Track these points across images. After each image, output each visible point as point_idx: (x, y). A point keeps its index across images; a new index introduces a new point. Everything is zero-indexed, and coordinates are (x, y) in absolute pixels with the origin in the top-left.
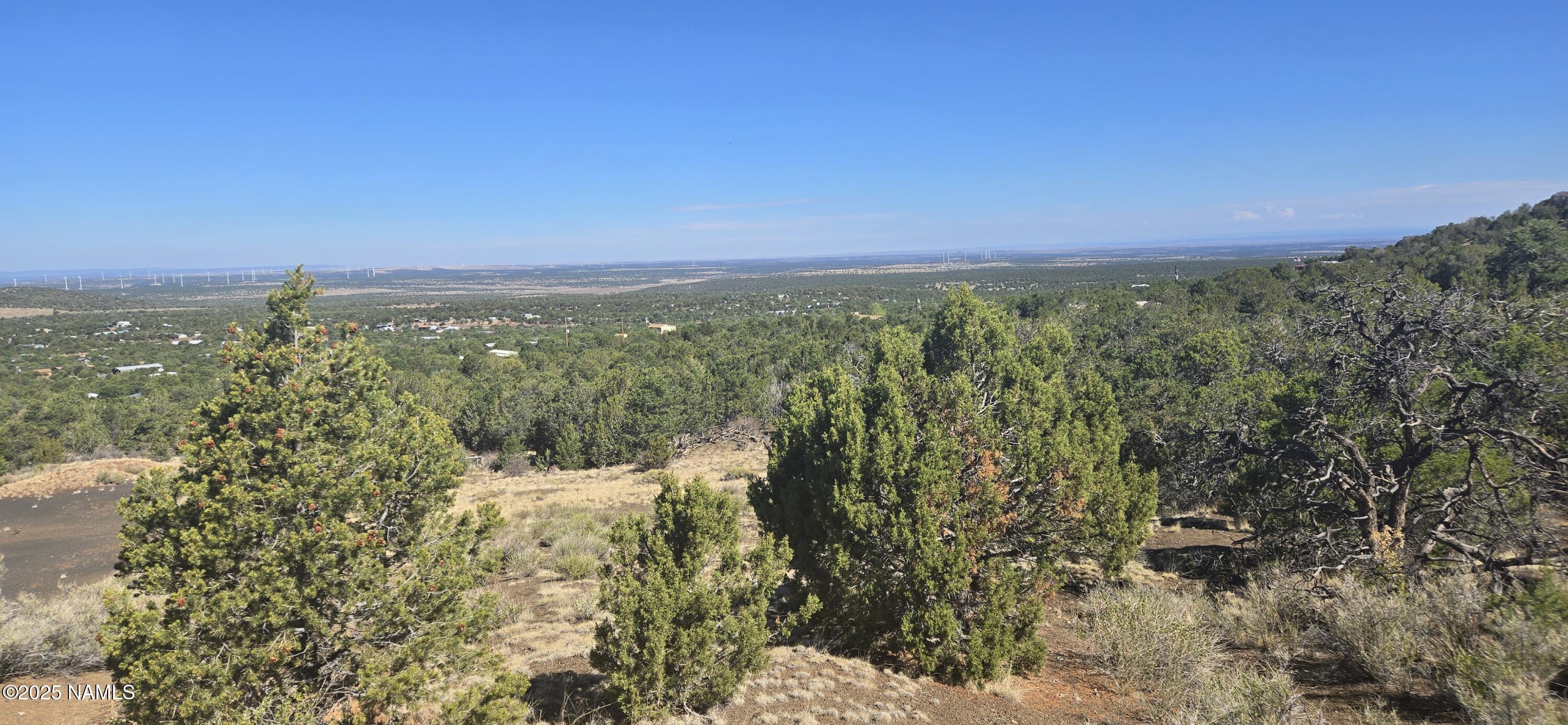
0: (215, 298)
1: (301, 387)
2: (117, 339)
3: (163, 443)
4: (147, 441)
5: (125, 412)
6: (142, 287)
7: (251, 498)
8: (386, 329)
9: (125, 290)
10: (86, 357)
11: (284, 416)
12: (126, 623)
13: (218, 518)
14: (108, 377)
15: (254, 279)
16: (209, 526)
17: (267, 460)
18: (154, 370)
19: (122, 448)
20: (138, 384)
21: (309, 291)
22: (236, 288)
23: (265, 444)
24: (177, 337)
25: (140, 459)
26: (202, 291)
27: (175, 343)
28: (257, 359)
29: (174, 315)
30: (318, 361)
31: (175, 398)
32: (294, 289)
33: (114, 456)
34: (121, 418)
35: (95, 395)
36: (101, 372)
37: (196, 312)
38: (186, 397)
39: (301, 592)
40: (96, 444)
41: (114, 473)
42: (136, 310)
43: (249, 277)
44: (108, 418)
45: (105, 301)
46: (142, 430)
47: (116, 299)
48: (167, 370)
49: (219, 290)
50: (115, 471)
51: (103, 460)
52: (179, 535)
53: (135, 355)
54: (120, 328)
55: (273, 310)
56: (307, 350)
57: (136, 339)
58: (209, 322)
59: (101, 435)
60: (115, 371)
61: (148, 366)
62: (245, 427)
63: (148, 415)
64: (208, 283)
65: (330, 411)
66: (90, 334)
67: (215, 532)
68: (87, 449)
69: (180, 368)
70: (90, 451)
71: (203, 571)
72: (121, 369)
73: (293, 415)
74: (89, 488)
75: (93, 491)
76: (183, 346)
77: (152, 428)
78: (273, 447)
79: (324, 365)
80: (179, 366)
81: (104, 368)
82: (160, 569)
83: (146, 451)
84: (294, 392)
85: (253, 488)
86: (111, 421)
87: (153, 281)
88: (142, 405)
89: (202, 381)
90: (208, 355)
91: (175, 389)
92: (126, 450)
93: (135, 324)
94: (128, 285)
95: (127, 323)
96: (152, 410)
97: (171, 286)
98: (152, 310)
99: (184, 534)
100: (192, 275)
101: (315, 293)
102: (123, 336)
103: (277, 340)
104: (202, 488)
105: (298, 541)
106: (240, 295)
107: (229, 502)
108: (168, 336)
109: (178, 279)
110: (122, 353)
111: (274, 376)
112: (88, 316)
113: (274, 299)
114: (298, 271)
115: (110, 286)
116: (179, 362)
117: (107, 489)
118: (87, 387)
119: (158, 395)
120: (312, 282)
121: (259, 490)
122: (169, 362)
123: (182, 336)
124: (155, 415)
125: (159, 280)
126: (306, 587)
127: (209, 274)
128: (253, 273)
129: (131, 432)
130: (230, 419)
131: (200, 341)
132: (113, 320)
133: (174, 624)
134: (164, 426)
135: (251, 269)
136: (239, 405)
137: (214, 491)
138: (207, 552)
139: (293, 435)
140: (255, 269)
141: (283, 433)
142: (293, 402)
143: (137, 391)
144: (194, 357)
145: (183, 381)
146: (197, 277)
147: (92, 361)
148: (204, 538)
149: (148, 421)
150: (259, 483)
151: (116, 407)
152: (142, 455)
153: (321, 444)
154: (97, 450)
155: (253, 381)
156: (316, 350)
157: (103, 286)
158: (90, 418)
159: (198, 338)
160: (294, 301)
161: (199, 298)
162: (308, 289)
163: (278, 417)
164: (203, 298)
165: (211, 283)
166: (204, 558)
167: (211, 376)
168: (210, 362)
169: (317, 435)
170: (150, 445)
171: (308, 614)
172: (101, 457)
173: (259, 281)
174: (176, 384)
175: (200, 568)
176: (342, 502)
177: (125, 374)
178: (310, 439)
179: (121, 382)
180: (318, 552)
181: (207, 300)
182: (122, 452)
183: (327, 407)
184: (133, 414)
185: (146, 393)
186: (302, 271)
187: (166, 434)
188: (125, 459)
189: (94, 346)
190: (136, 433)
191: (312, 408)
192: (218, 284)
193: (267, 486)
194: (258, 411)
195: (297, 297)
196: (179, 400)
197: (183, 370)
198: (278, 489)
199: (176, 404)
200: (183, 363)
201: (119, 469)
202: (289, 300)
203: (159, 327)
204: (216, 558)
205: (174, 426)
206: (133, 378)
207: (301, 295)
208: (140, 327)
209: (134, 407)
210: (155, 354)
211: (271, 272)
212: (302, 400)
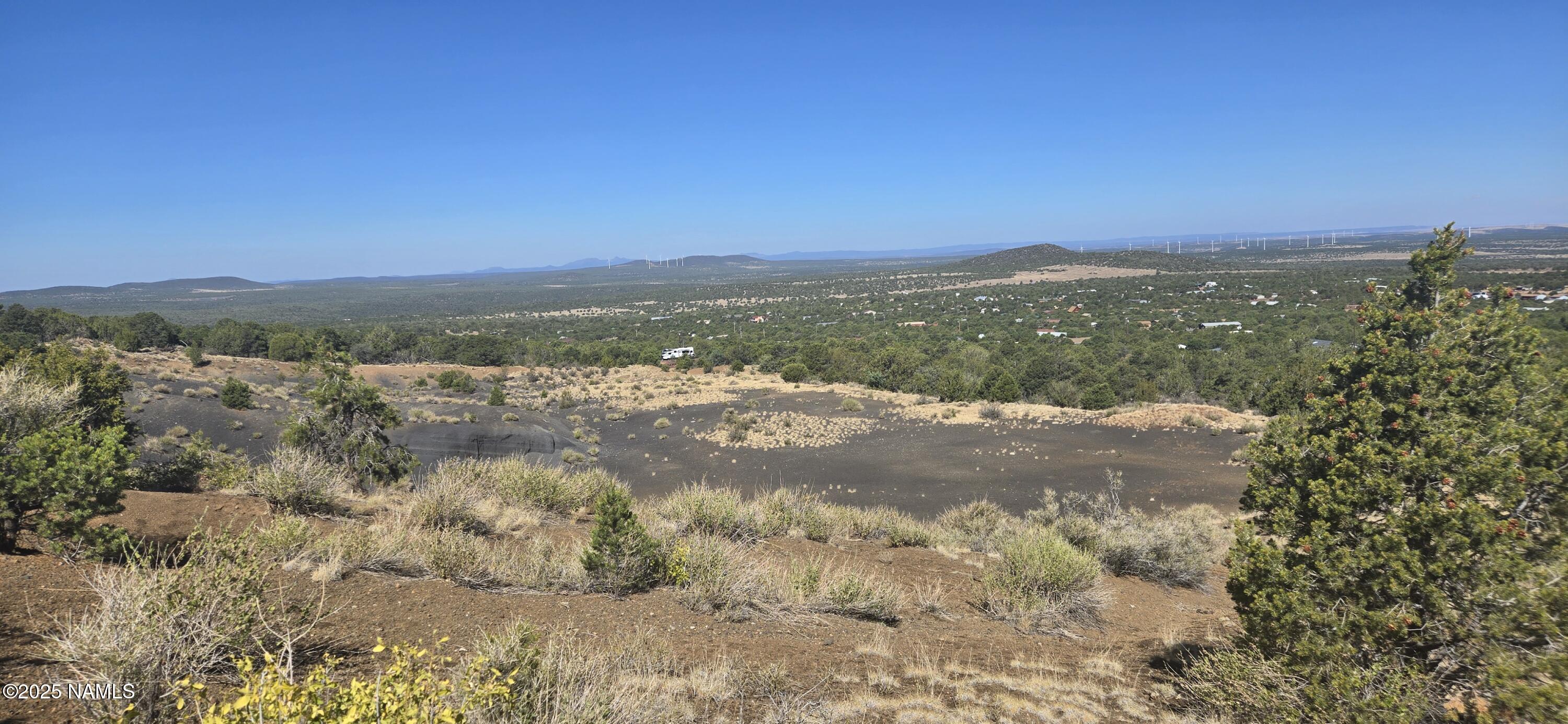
0: (1294, 260)
1: (1441, 353)
2: (1204, 298)
3: (1239, 395)
4: (1225, 392)
5: (1208, 363)
6: (1230, 252)
7: (1379, 461)
8: (1479, 296)
9: (1215, 254)
10: (1179, 313)
11: (1421, 381)
12: (1252, 555)
13: (1348, 475)
14: (1195, 332)
15: (1334, 242)
16: (1339, 482)
17: (1398, 424)
18: (1234, 327)
19: (1203, 396)
20: (1219, 339)
21: (1458, 251)
22: (1313, 251)
23: (1399, 408)
24: (1256, 298)
25: (1218, 408)
26: (1282, 254)
27: (1254, 303)
28: (1395, 320)
29: (1255, 276)
30: (1459, 326)
31: (1252, 354)
32: (1441, 248)
33: (1197, 402)
34: (1204, 368)
35: (1184, 347)
36: (1189, 327)
37: (1275, 274)
38: (1261, 355)
39: (1426, 567)
40: (1183, 389)
41: (1197, 416)
42: (1222, 272)
43: (1328, 240)
44: (1193, 368)
45: (1198, 263)
46: (1221, 381)
47: (1207, 261)
48: (1244, 328)
49: (1297, 253)
50: (1198, 415)
51: (1188, 405)
52: (1306, 483)
53: (1219, 313)
54: (1208, 288)
55: (1416, 270)
56: (1447, 314)
57: (1220, 298)
58: (1286, 284)
59: (1187, 382)
60: (1201, 327)
61: (1228, 324)
62: (1378, 390)
63: (1227, 368)
64: (1289, 246)
65: (1469, 382)
66: (1183, 292)
67: (1343, 488)
68: (1176, 395)
69: (1256, 327)
70: (1178, 395)
71: (1329, 524)
72: (1206, 325)
73: (1429, 381)
74: (1175, 427)
75: (1179, 430)
76: (1260, 307)
77: (1230, 380)
78: (1406, 412)
79: (1466, 331)
80: (1255, 325)
81: (1192, 323)
82: (1287, 512)
83: (1223, 401)
84: (1434, 357)
85: (1382, 451)
86: (1195, 371)
87: (1239, 245)
88: (1222, 358)
89: (1276, 341)
90: (1283, 316)
91: (1252, 346)
92: (1207, 399)
93: (1220, 285)
94: (1218, 249)
95: (1214, 284)
96: (1230, 364)
97: (1256, 251)
98: (1236, 272)
99: (1312, 484)
100: (1275, 239)
101: (1464, 253)
102: (1210, 295)
103: (1415, 302)
104: (1331, 443)
105: (1427, 513)
106: (1317, 258)
107: (1362, 461)
108: (1248, 296)
109: (1261, 243)
110: (1207, 311)
111: (1411, 338)
112: (1183, 277)
113: (1418, 259)
114: (1447, 229)
115: (1203, 250)
116: (1256, 321)
117: (1191, 430)
118: (1178, 339)
119: (1236, 351)
120: (1464, 241)
121: (1388, 453)
122: (1247, 321)
123: (1261, 297)
124: (1233, 369)
125: (1245, 244)
126: (1432, 563)
127: (1290, 237)
128: (1334, 235)
129: (1212, 382)
130: (1363, 379)
131: (1276, 302)
132: (1203, 281)
133: (1298, 567)
134: (1240, 380)
135: (1331, 231)
136: (1370, 366)
137: (1343, 447)
138: (1336, 506)
139: (1428, 402)
140: (1336, 231)
141: (1419, 399)
142: (1432, 368)
143: (1218, 346)
144: (1269, 318)
145: (1259, 339)
146: (1279, 241)
147: (1183, 316)
148: (1333, 493)
149: (1227, 374)
150: (1389, 447)
151: (1200, 358)
152: (1220, 405)
153: (1456, 417)
154: (1183, 395)
155: (1390, 343)
156: (1456, 315)
157: (1197, 250)
158: (1180, 366)
159: (1275, 300)
160: (1441, 260)
161: (1279, 261)
162: (1458, 248)
163: (1414, 383)
164: (1283, 261)
165: (1292, 246)
166: (1331, 511)
167: (1284, 336)
168: (1284, 323)
169: (1453, 406)
170: (1227, 396)
171: (1432, 592)
172: (1186, 402)
173: (1338, 244)
174: (1252, 341)
175: (1327, 520)
176: (1481, 482)
177: (1209, 329)
178: (1444, 409)
179: (1205, 337)
180: (1449, 530)
181: (1286, 263)
182: (1203, 400)
183: (1468, 377)
184: (1214, 366)
185: (1226, 348)
186: (1452, 229)
187: (1242, 388)
188: (1205, 406)
189: (1185, 303)
190: (1216, 384)
191: (1453, 376)
192: (1298, 248)
193: (1398, 450)
194: (1392, 374)
195: (1444, 258)
196: (1254, 358)
197: (1259, 329)
198: (1409, 456)
199: (1251, 360)
200: (1260, 322)
201: (1201, 414)
202: (1435, 261)
203: (1241, 288)
204: (1342, 513)
205: (1250, 381)
206: (1215, 334)
207: (1448, 256)
208: (1225, 287)
209: (1215, 360)
210: (1236, 312)
211: (1352, 234)
212: (1442, 366)
